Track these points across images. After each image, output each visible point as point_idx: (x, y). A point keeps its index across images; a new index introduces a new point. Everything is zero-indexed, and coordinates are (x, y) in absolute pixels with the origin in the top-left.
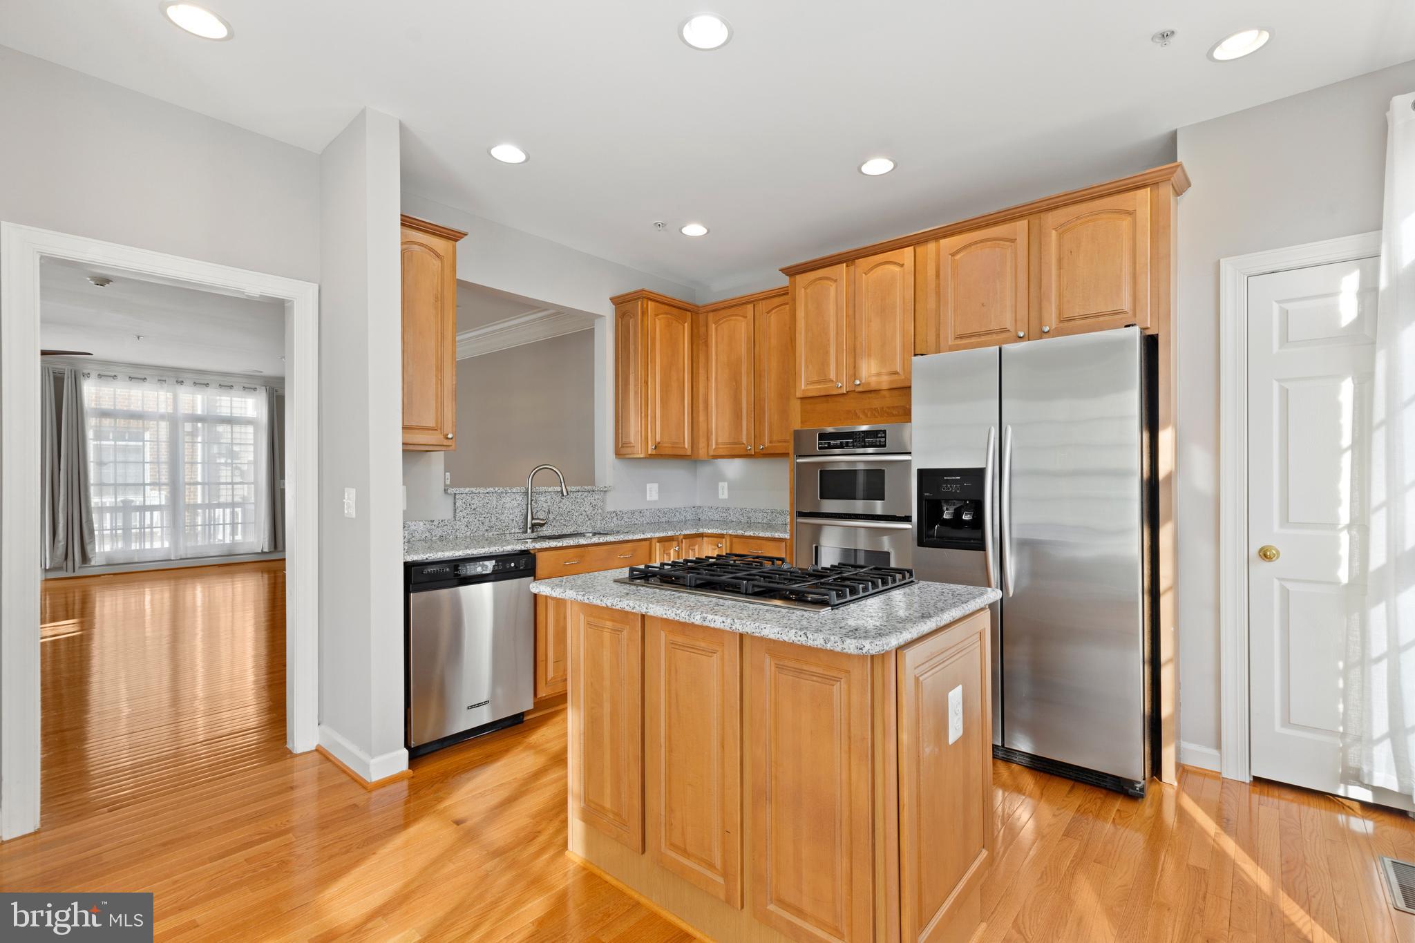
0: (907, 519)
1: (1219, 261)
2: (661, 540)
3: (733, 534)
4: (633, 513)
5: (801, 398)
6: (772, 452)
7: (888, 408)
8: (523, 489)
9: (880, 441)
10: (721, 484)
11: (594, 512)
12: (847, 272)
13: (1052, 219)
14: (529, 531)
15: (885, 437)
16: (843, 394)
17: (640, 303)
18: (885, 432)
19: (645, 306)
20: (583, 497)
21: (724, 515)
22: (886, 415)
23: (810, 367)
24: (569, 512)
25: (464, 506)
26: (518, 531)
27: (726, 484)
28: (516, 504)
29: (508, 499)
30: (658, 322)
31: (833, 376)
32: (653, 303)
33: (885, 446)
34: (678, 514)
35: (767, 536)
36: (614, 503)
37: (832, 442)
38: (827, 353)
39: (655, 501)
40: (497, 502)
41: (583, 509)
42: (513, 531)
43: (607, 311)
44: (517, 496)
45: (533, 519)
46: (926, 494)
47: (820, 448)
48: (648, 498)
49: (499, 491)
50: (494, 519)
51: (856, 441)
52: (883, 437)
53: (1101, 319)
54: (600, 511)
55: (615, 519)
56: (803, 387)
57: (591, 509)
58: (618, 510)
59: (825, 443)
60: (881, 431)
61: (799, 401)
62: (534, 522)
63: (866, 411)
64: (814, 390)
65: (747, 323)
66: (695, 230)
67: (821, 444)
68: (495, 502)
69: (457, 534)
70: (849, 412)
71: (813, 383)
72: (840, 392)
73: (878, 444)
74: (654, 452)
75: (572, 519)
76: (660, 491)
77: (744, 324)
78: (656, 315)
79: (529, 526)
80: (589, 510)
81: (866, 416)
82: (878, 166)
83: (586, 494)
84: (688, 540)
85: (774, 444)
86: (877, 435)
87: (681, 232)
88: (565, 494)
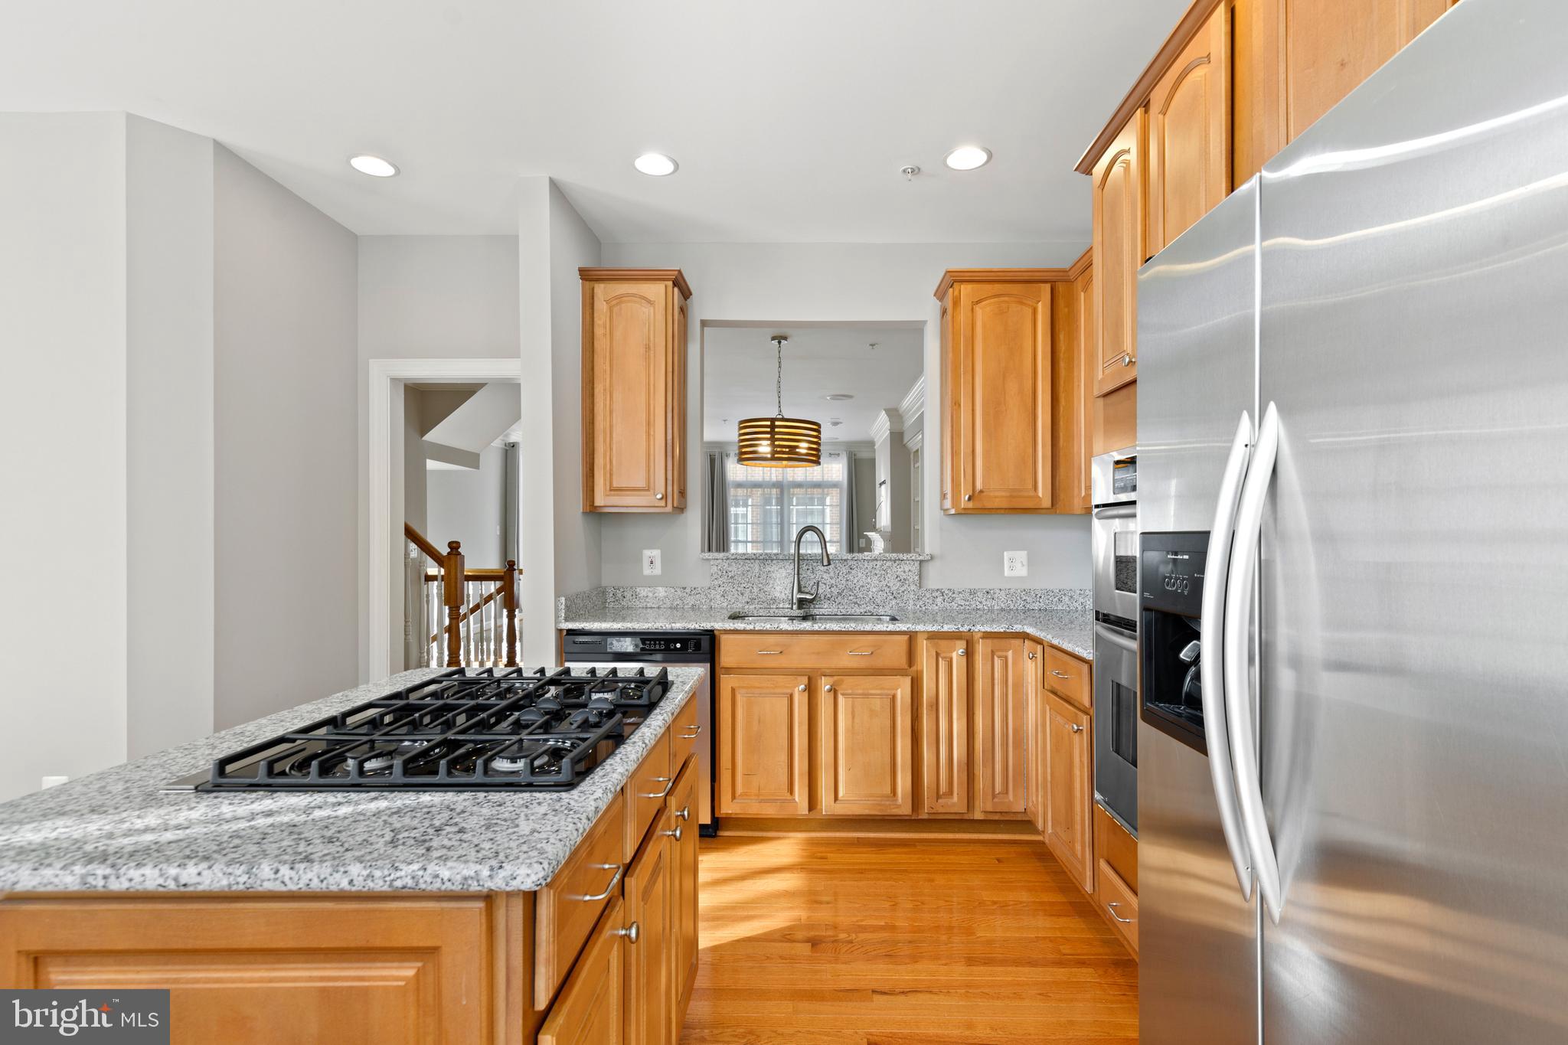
2: (933, 636)
4: (973, 593)
11: (902, 589)
14: (795, 607)
20: (885, 567)
24: (863, 586)
25: (720, 573)
30: (979, 312)
36: (940, 578)
39: (1020, 578)
41: (884, 583)
42: (781, 606)
43: (931, 311)
45: (799, 592)
47: (1114, 491)
48: (1007, 572)
50: (755, 590)
54: (914, 587)
55: (940, 599)
56: (1101, 376)
57: (898, 584)
58: (946, 587)
62: (800, 596)
64: (1108, 377)
66: (967, 158)
67: (1117, 481)
68: (757, 570)
69: (712, 604)
71: (1109, 364)
74: (970, 505)
75: (867, 595)
76: (1031, 562)
78: (977, 302)
79: (795, 601)
80: (895, 586)
83: (889, 564)
84: (989, 641)
87: (947, 167)
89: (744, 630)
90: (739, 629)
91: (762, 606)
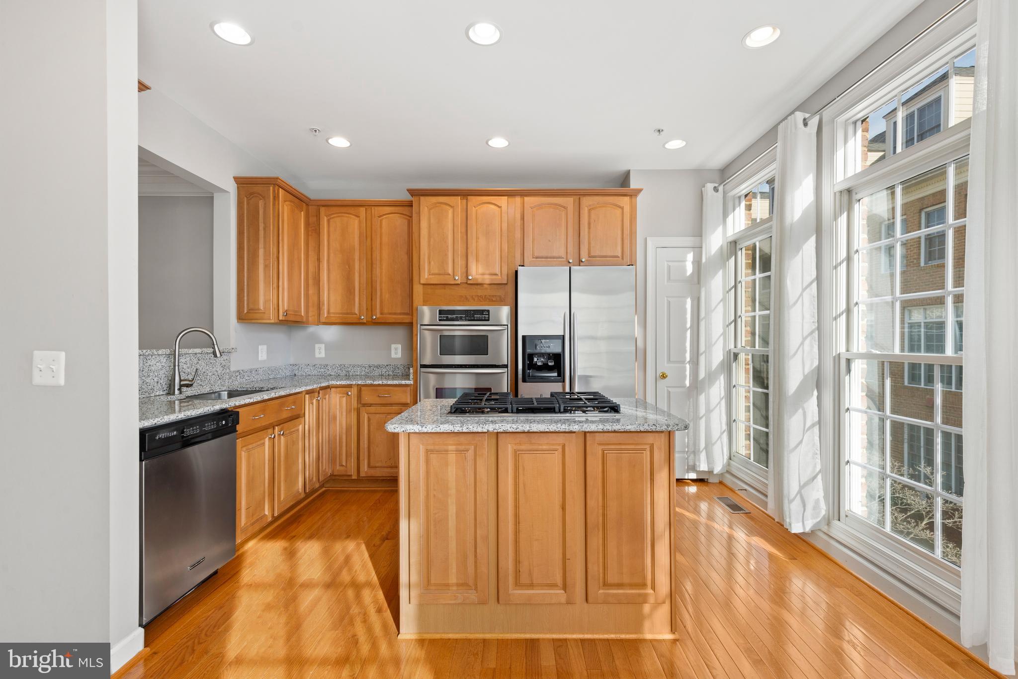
0: (506, 366)
1: (646, 238)
2: (309, 392)
3: (362, 384)
5: (423, 284)
6: (383, 321)
7: (489, 296)
8: (168, 351)
9: (485, 317)
10: (317, 346)
11: (223, 372)
12: (461, 202)
13: (587, 201)
14: (177, 392)
15: (489, 314)
16: (458, 284)
17: (271, 188)
18: (488, 311)
19: (276, 191)
21: (323, 370)
22: (488, 300)
23: (432, 263)
24: (204, 372)
26: (162, 393)
27: (323, 346)
28: (160, 367)
29: (153, 362)
30: (286, 208)
31: (450, 271)
32: (283, 191)
33: (488, 320)
34: (280, 371)
35: (395, 383)
36: (237, 363)
37: (450, 316)
38: (446, 255)
39: (264, 361)
40: (144, 364)
42: (157, 394)
43: (231, 188)
44: (162, 358)
45: (181, 380)
46: (528, 351)
47: (440, 320)
48: (260, 358)
49: (147, 354)
51: (467, 316)
52: (487, 315)
53: (608, 259)
54: (228, 371)
55: (238, 377)
56: (426, 277)
57: (222, 369)
58: (240, 368)
59: (444, 317)
60: (486, 310)
61: (422, 286)
62: (182, 383)
63: (474, 297)
64: (435, 280)
65: (360, 222)
66: (339, 142)
67: (441, 317)
70: (461, 296)
71: (433, 274)
72: (456, 282)
73: (483, 319)
74: (284, 319)
76: (269, 352)
77: (357, 222)
78: (285, 201)
79: (177, 387)
81: (474, 300)
82: (498, 142)
84: (323, 391)
85: (384, 316)
86: (483, 313)
87: (328, 142)
88: (218, 355)
89: (248, 403)
90: (247, 403)
91: (144, 396)
